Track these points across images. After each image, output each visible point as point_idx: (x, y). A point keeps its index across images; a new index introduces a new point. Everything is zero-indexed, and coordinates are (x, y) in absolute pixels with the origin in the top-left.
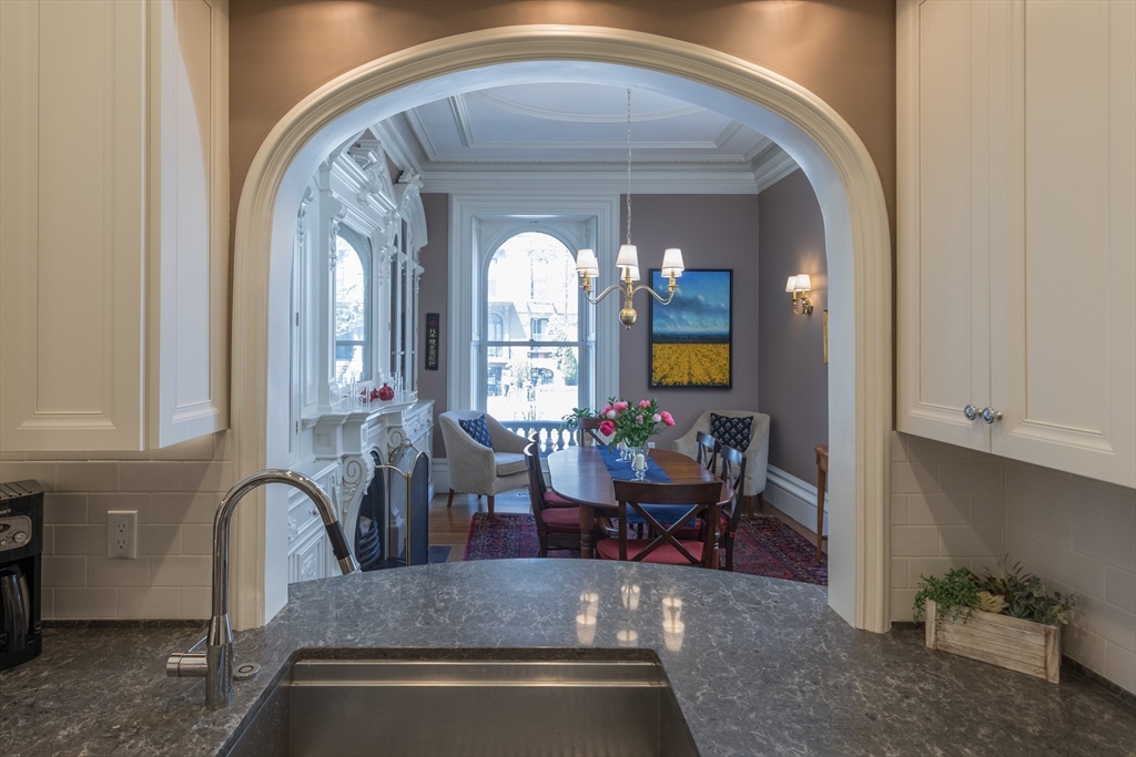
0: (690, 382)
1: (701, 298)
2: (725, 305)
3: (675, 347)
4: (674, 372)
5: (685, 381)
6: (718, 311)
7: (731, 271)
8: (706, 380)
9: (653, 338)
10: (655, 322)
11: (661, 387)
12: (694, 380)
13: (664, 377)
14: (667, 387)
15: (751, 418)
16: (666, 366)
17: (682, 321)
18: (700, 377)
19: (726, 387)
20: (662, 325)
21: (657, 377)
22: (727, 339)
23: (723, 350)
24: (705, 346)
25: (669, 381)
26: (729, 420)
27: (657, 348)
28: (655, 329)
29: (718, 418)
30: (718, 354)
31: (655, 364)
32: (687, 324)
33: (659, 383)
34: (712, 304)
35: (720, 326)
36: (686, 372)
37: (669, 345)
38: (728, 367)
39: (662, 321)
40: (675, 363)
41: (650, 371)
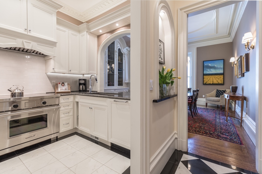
0: (213, 83)
1: (216, 66)
2: (222, 67)
3: (209, 76)
4: (209, 81)
5: (212, 83)
6: (220, 68)
7: (224, 59)
8: (217, 83)
9: (204, 75)
10: (204, 71)
11: (206, 84)
12: (214, 83)
13: (206, 82)
14: (207, 84)
15: (225, 90)
16: (207, 80)
17: (211, 71)
18: (215, 82)
19: (223, 84)
20: (206, 72)
21: (205, 82)
22: (223, 74)
23: (222, 76)
24: (217, 76)
25: (208, 83)
26: (220, 90)
27: (205, 77)
28: (204, 73)
29: (218, 90)
30: (220, 77)
31: (204, 80)
32: (212, 71)
33: (205, 83)
34: (219, 67)
35: (221, 71)
36: (212, 81)
37: (207, 76)
38: (223, 80)
39: (206, 71)
40: (208, 79)
41: (203, 81)
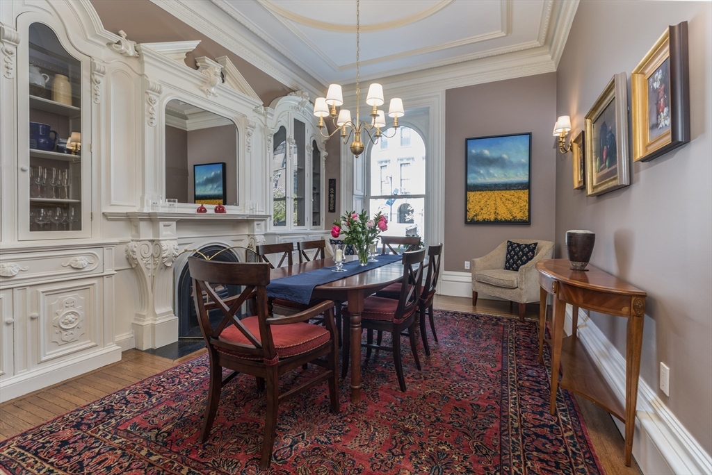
0: (496, 219)
1: (505, 156)
2: (525, 159)
3: (484, 193)
4: (484, 212)
5: (492, 218)
6: (519, 165)
7: (530, 134)
8: (509, 217)
9: (469, 188)
10: (469, 176)
11: (471, 222)
12: (499, 218)
13: (476, 215)
14: (478, 223)
15: (536, 244)
16: (477, 208)
17: (490, 175)
18: (504, 215)
19: (526, 223)
20: (474, 178)
21: (470, 215)
22: (527, 186)
23: (524, 195)
24: (508, 192)
25: (480, 218)
26: (519, 245)
27: (470, 194)
28: (469, 182)
29: (510, 244)
30: (519, 198)
31: (469, 206)
32: (494, 177)
33: (472, 219)
34: (514, 160)
35: (522, 177)
36: (493, 211)
37: (479, 192)
38: (527, 207)
39: (474, 175)
40: (483, 205)
41: (466, 211)
